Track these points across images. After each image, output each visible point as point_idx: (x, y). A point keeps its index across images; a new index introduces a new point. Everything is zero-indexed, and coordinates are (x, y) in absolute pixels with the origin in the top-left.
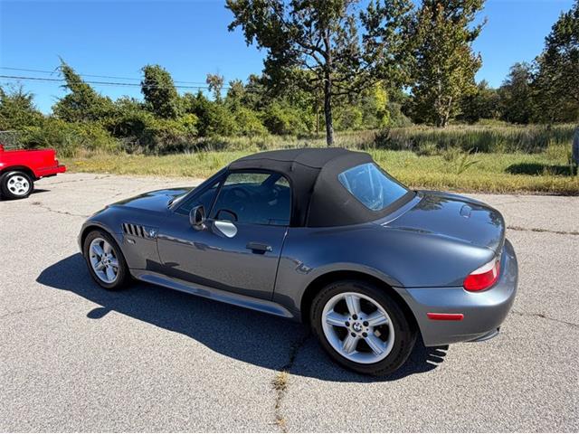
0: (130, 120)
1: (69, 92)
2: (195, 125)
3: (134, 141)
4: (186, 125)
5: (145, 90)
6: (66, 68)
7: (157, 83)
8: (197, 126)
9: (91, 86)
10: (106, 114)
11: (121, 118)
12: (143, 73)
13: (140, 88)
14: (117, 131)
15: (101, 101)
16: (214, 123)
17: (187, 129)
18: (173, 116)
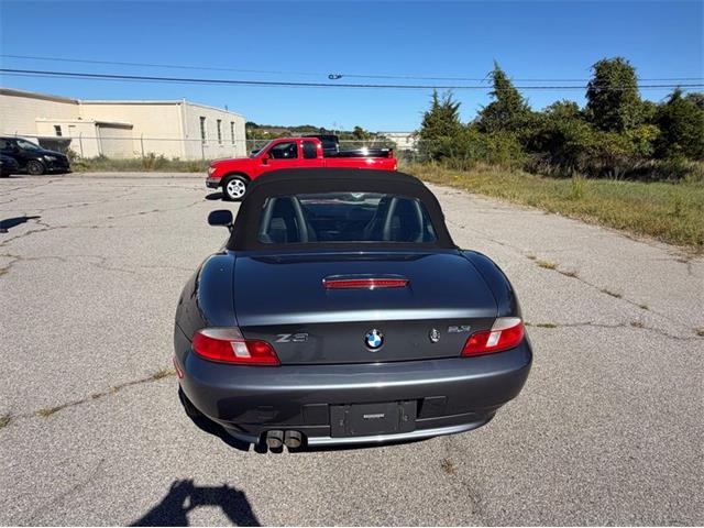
0: (548, 132)
1: (495, 99)
2: (652, 142)
3: (545, 158)
4: (636, 141)
5: (591, 94)
6: (499, 73)
7: (609, 83)
8: (655, 143)
9: (519, 91)
10: (526, 124)
11: (539, 130)
12: (594, 71)
13: (585, 92)
14: (530, 145)
15: (526, 111)
16: (685, 138)
17: (634, 147)
18: (619, 129)
